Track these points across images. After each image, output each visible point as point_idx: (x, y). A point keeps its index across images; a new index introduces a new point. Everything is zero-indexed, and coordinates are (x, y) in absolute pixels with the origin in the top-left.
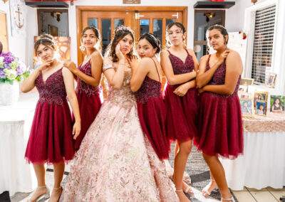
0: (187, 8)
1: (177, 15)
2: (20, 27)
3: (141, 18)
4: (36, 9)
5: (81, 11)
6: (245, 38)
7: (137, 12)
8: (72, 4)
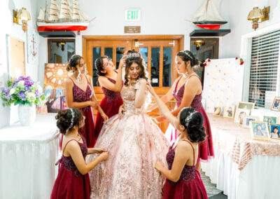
0: (183, 36)
1: (174, 43)
2: (34, 55)
3: (140, 47)
4: (47, 38)
5: (87, 40)
6: (242, 63)
7: (136, 40)
8: (79, 34)
